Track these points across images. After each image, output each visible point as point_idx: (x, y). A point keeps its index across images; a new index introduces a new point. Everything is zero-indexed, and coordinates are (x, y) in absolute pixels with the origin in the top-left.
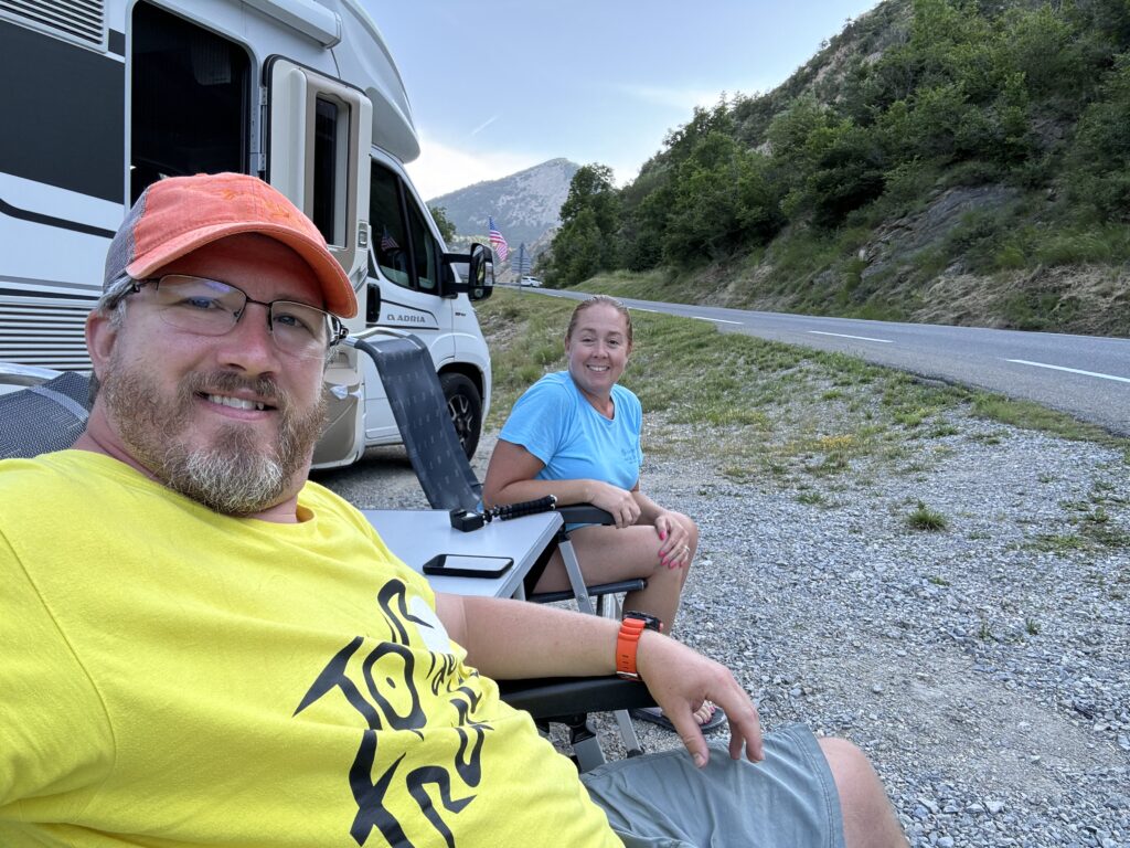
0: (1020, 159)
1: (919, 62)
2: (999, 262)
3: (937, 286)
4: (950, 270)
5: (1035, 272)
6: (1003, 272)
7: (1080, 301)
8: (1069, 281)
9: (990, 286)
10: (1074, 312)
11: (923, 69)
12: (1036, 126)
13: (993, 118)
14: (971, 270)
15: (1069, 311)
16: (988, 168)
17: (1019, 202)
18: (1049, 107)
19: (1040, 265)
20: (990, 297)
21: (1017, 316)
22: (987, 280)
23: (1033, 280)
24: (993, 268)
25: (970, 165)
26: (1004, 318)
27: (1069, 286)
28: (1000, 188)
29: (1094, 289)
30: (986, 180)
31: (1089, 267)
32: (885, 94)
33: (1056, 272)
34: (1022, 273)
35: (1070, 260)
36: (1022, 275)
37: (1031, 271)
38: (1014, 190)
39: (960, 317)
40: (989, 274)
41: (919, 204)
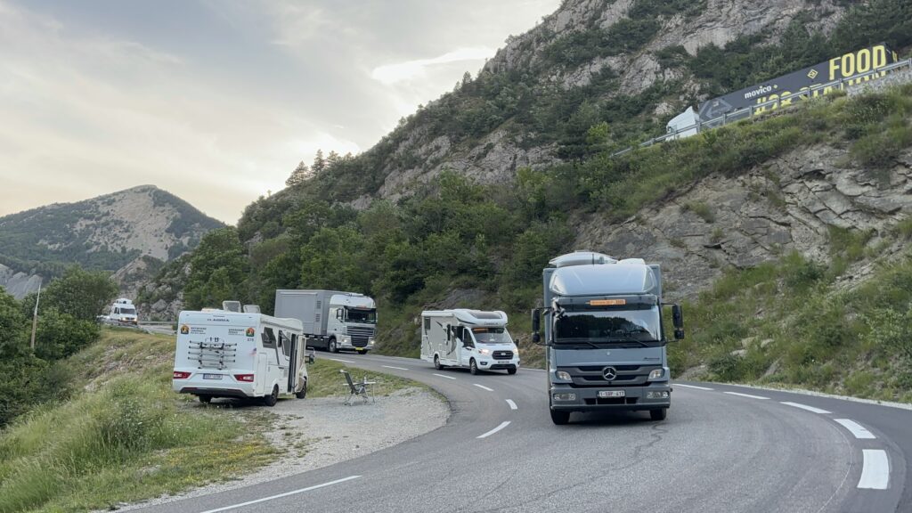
0: (485, 276)
1: (444, 209)
12: (493, 259)
13: (474, 254)
16: (471, 279)
17: (486, 298)
18: (498, 250)
25: (463, 278)
28: (477, 290)
30: (471, 286)
38: (483, 292)
41: (441, 296)
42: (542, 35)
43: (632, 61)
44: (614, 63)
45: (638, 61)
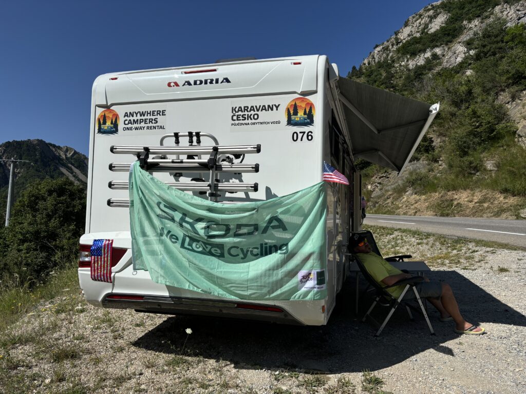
3: (404, 200)
4: (407, 193)
5: (442, 193)
6: (429, 194)
7: (461, 204)
8: (456, 197)
9: (425, 200)
14: (416, 194)
15: (458, 208)
17: (429, 166)
20: (426, 204)
21: (438, 211)
22: (423, 197)
23: (442, 197)
24: (425, 193)
26: (434, 212)
27: (456, 199)
28: (421, 161)
29: (466, 200)
30: (416, 159)
31: (463, 191)
33: (450, 193)
36: (437, 195)
38: (426, 162)
39: (416, 212)
42: (395, 42)
43: (449, 49)
44: (438, 51)
45: (453, 48)
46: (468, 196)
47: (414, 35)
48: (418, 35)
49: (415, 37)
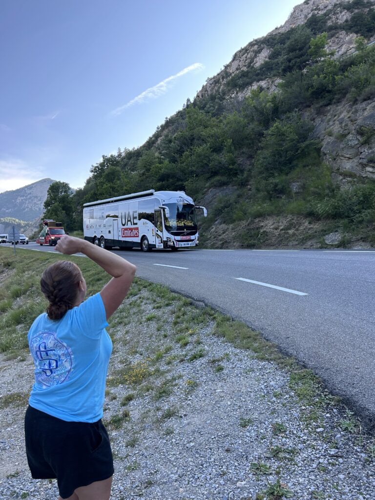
0: (236, 174)
1: (192, 136)
2: (234, 218)
3: (213, 230)
4: (217, 222)
5: (249, 221)
6: (237, 222)
7: (267, 232)
8: (262, 224)
9: (233, 229)
10: (266, 237)
11: (194, 139)
12: (240, 160)
13: (223, 158)
14: (224, 222)
15: (264, 237)
16: (224, 179)
17: (238, 192)
18: (243, 153)
19: (250, 218)
20: (233, 233)
21: (244, 241)
22: (231, 226)
23: (248, 225)
24: (233, 221)
25: (217, 178)
26: (240, 243)
27: (262, 226)
28: (230, 186)
29: (272, 227)
30: (223, 184)
31: (268, 218)
32: (180, 149)
33: (257, 220)
34: (244, 222)
35: (261, 215)
36: (244, 223)
37: (247, 221)
38: (235, 187)
39: (223, 244)
40: (232, 224)
42: (224, 75)
43: (273, 82)
44: (263, 84)
46: (274, 223)
47: (242, 70)
48: (245, 69)
49: (243, 71)
